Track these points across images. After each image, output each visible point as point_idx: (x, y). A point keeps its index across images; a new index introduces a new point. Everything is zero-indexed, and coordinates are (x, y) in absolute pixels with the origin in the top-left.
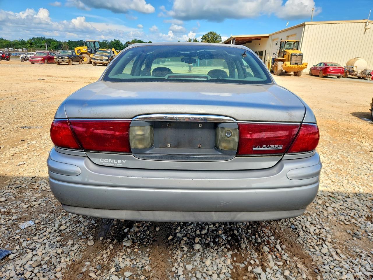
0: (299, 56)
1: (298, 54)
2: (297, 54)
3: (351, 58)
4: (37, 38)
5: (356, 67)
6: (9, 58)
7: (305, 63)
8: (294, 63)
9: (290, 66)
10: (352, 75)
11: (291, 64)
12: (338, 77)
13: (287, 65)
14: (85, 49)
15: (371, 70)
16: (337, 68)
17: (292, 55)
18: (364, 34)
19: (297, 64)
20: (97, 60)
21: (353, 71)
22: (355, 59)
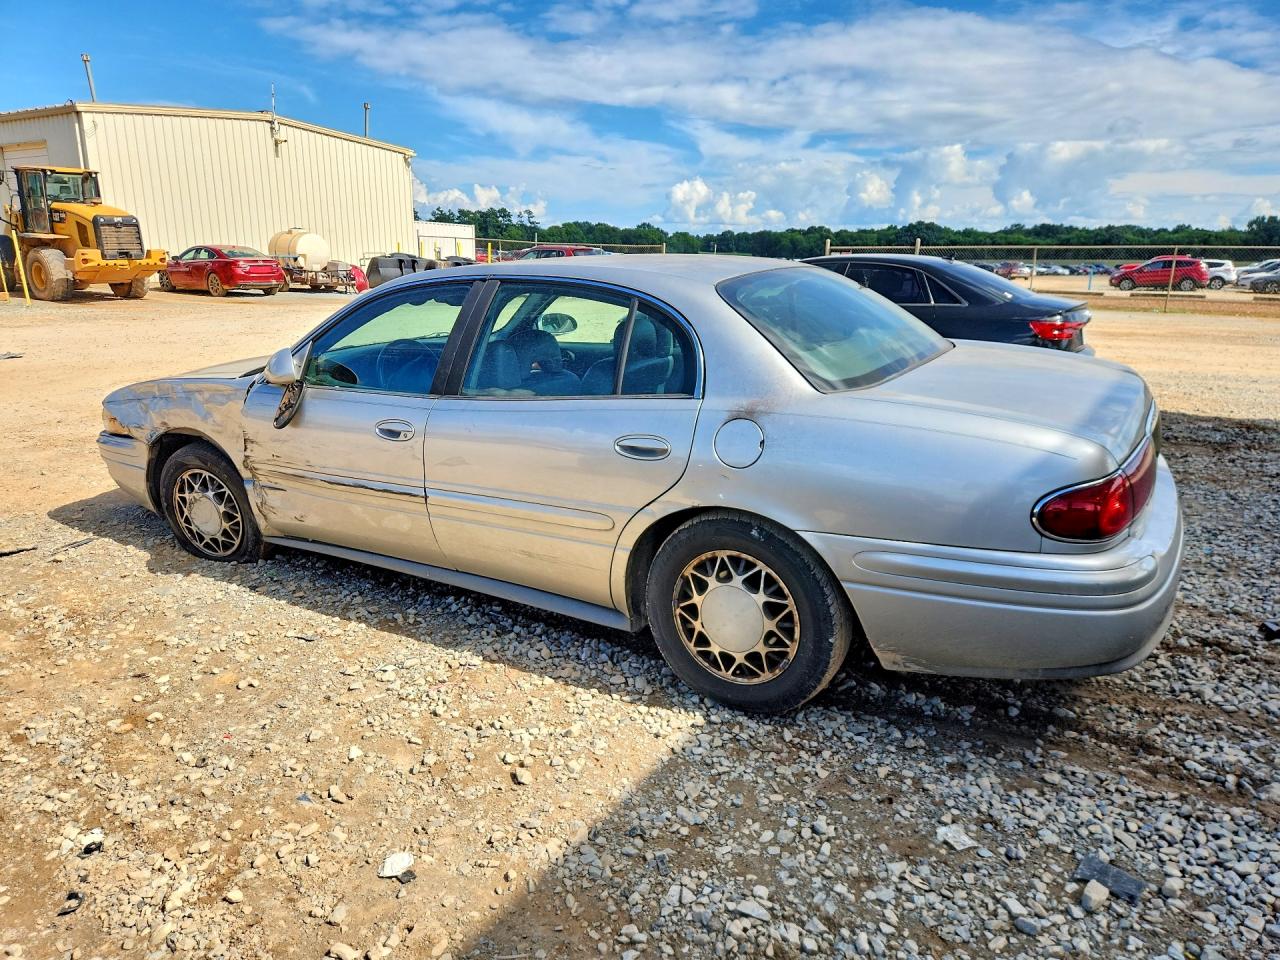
0: (123, 229)
1: (120, 219)
2: (116, 220)
3: (278, 230)
5: (304, 256)
7: (158, 251)
8: (115, 252)
9: (103, 263)
10: (304, 282)
11: (104, 257)
12: (268, 292)
13: (92, 261)
15: (347, 265)
16: (261, 263)
17: (95, 221)
18: (277, 156)
19: (125, 255)
21: (301, 270)
22: (290, 232)
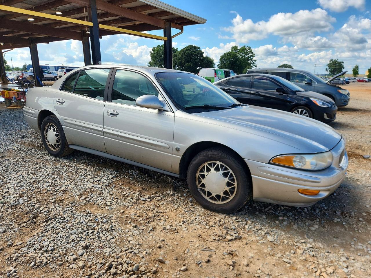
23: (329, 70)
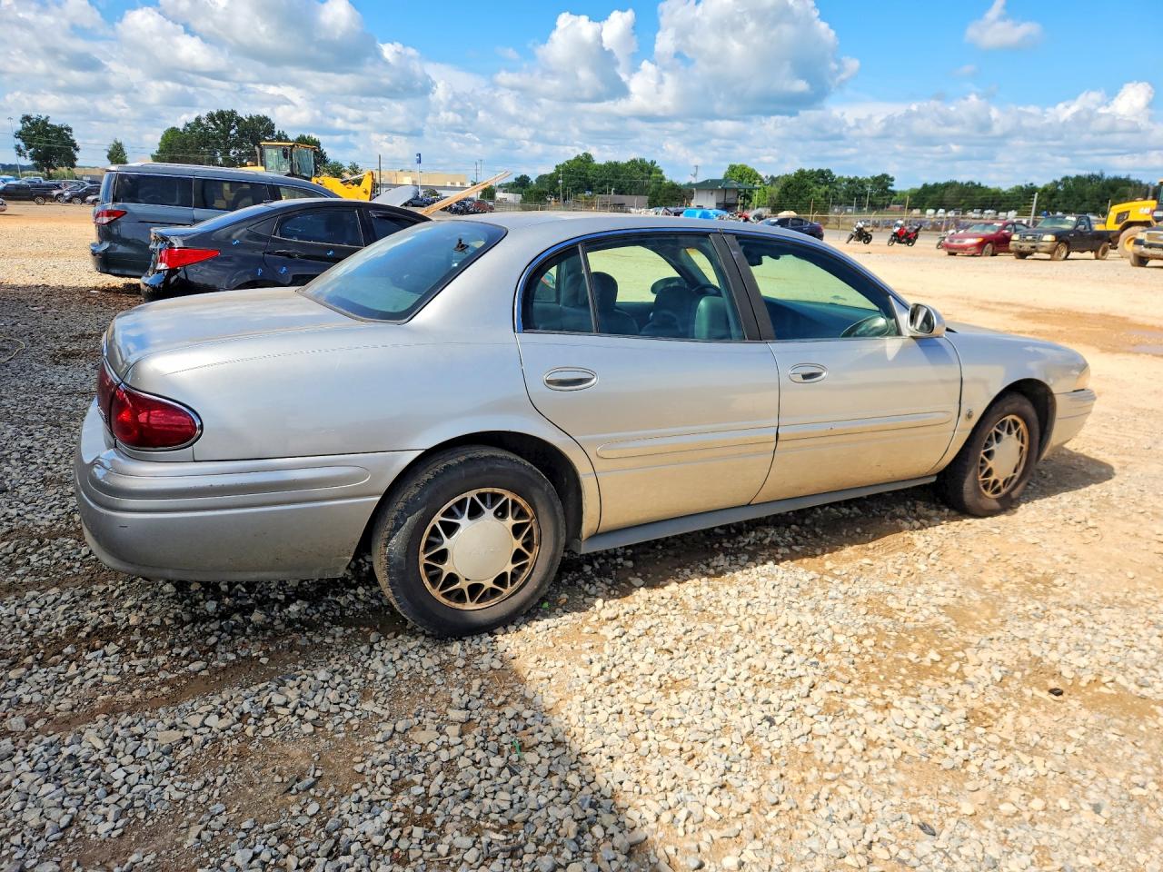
4: (1078, 178)
6: (916, 237)
14: (1147, 210)
20: (1150, 246)
23: (28, 153)
